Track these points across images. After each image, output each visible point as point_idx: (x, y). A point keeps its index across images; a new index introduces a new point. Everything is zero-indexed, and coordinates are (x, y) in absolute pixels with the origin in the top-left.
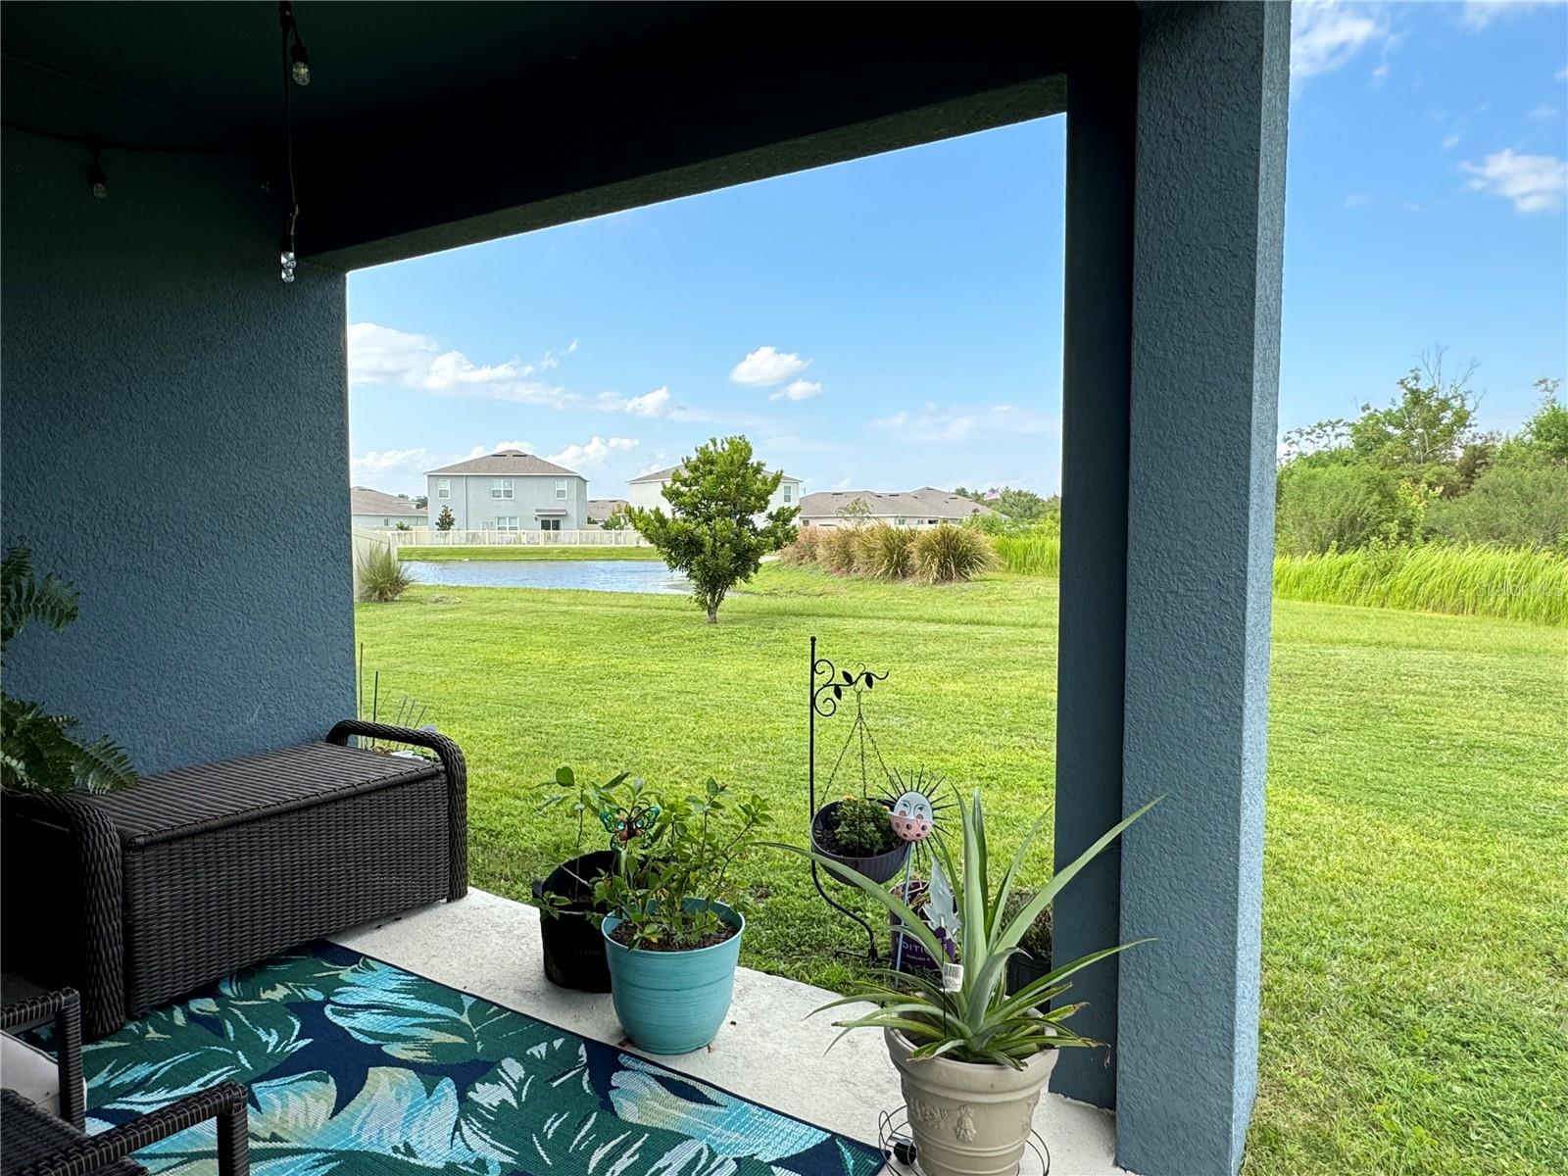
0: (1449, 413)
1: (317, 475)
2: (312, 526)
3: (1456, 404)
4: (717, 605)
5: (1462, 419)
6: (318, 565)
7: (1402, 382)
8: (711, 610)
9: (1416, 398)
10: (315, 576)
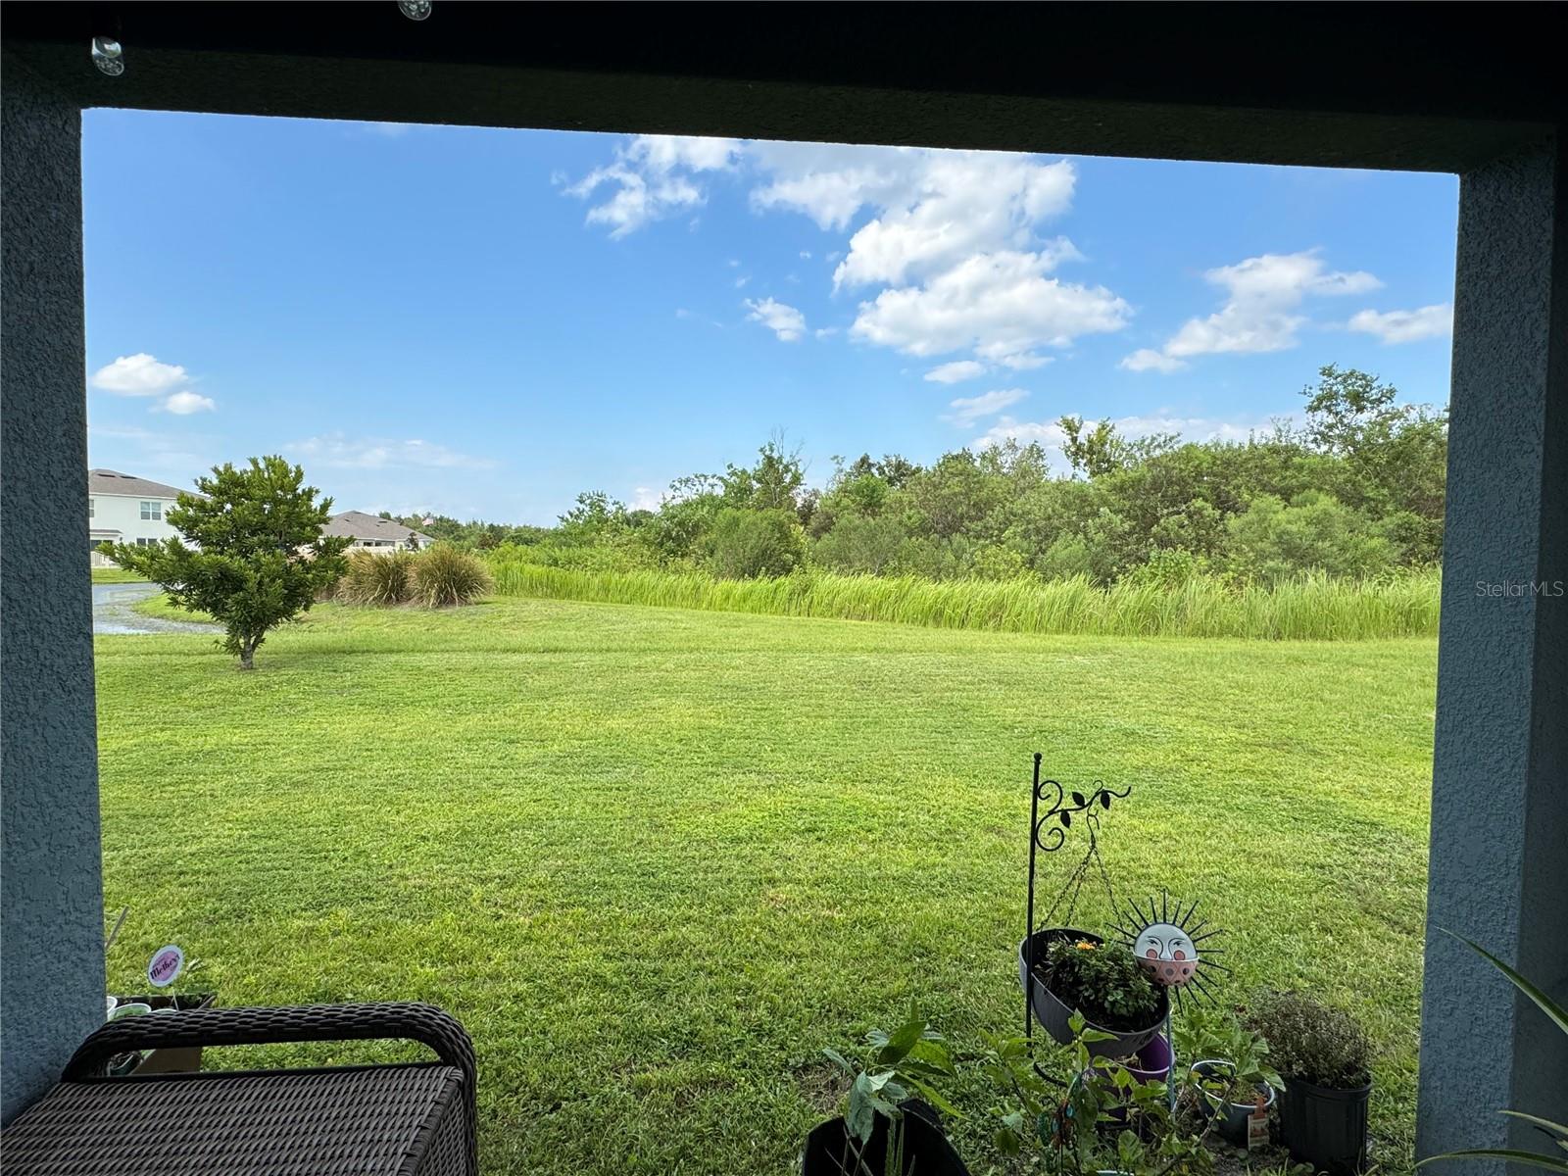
0: (790, 475)
1: (31, 514)
2: (22, 625)
3: (793, 468)
4: (254, 646)
5: (797, 480)
6: (33, 707)
7: (761, 450)
8: (245, 654)
9: (770, 461)
10: (28, 732)
